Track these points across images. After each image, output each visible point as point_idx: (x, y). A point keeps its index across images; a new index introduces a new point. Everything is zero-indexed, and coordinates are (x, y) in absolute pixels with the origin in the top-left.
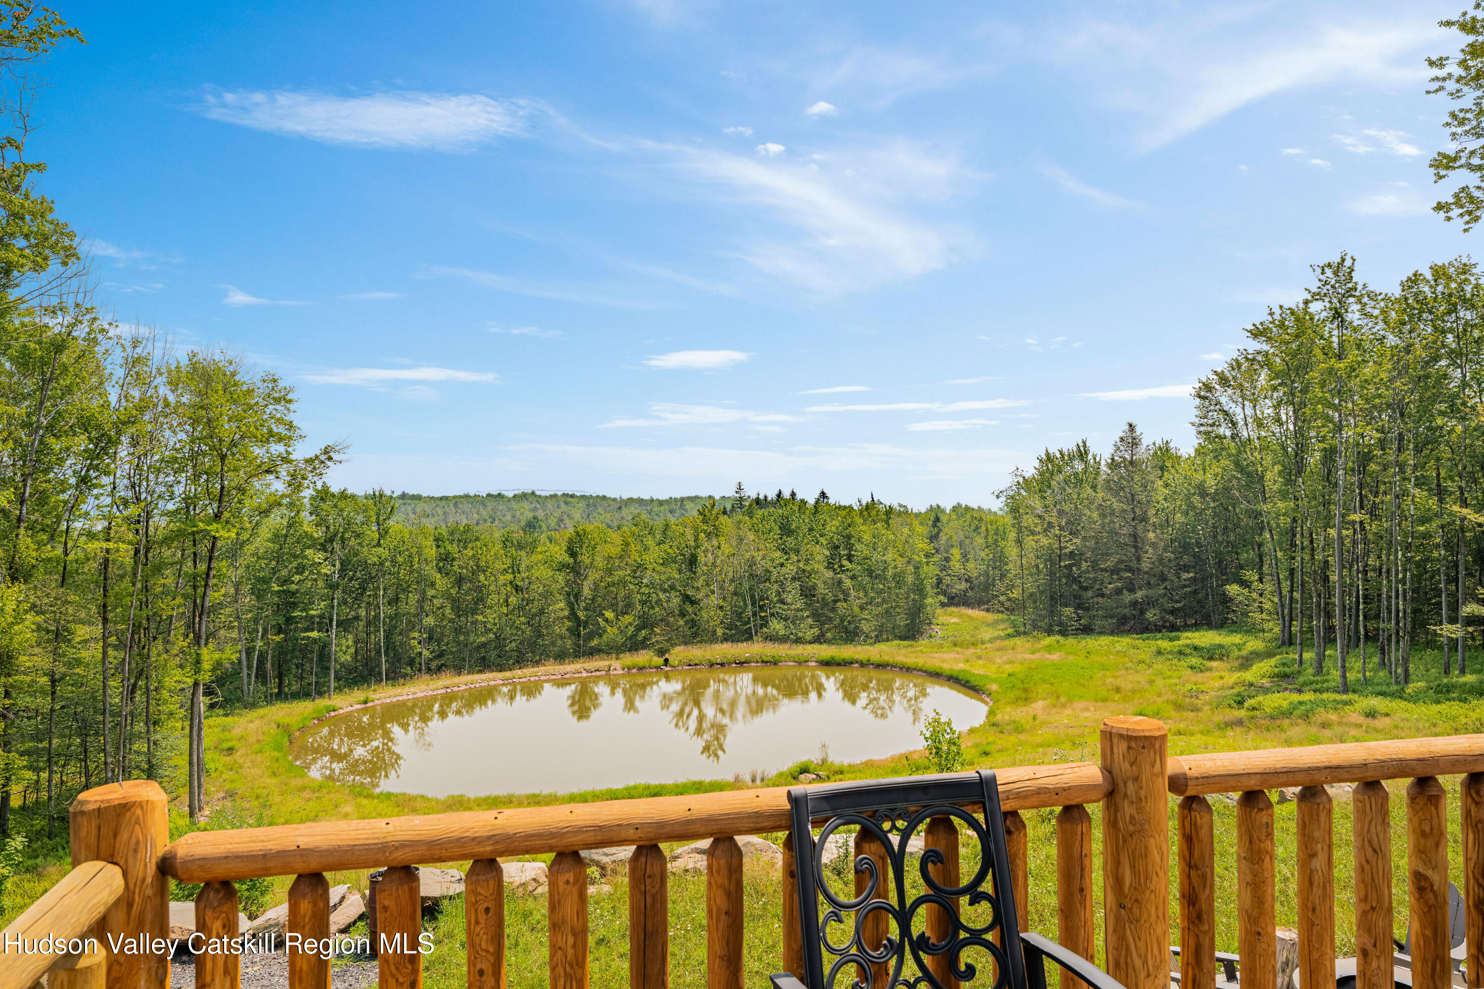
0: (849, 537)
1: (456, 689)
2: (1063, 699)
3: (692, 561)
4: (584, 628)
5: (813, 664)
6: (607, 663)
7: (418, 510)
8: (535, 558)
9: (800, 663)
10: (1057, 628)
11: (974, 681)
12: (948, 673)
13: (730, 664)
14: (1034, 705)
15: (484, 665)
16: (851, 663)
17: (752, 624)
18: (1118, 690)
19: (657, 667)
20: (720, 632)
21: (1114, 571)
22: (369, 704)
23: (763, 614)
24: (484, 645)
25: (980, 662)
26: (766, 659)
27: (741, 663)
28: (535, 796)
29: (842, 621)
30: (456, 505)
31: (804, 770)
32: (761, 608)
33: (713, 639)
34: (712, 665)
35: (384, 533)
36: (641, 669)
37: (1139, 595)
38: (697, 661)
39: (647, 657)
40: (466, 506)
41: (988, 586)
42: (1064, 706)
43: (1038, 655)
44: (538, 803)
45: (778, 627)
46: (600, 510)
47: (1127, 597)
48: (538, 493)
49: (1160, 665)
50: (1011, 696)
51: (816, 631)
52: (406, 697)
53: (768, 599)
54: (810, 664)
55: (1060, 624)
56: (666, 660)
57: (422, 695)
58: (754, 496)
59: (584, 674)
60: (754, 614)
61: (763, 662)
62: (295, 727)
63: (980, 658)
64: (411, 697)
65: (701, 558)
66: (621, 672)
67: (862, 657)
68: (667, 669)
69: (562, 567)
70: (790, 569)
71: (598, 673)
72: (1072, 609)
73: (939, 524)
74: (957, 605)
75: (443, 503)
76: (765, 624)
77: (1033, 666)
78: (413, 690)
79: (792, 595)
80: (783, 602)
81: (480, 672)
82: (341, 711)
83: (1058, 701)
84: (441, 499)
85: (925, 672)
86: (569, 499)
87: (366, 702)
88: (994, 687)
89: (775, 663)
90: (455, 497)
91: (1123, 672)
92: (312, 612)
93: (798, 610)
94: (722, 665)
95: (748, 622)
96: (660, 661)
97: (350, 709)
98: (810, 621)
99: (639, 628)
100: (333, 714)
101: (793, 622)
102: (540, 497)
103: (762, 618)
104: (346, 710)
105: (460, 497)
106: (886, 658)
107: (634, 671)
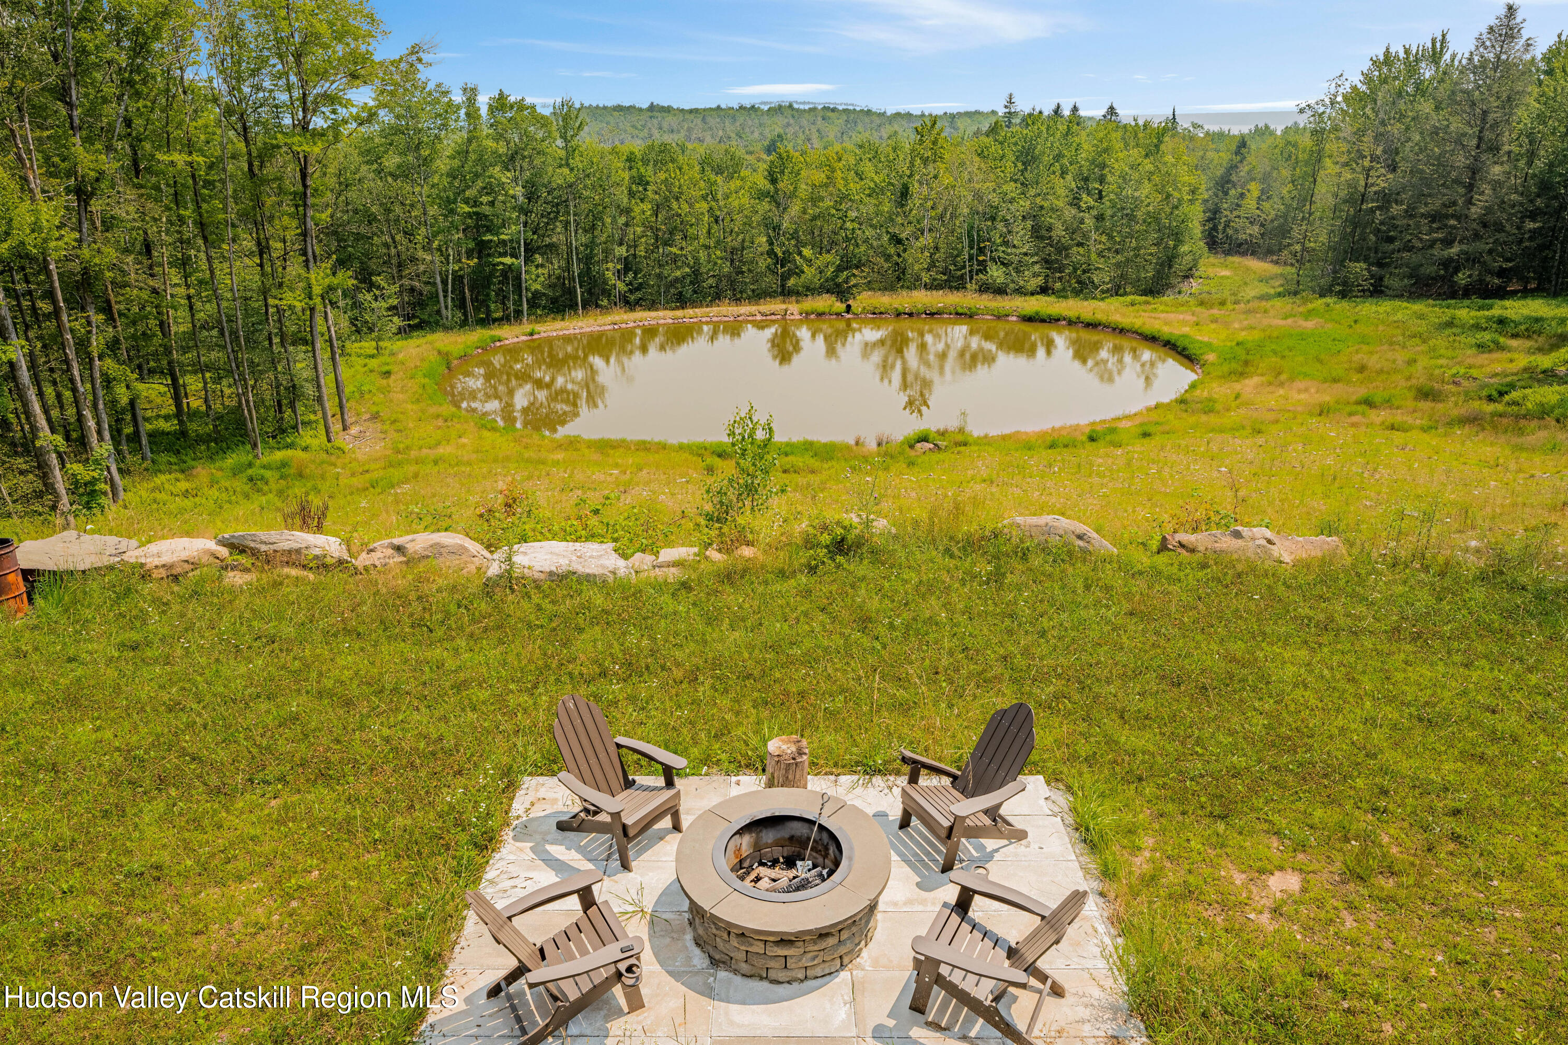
0: (1103, 166)
1: (624, 326)
2: (1283, 377)
3: (905, 193)
4: (782, 266)
5: (1014, 319)
6: (784, 306)
7: (665, 125)
8: (735, 184)
9: (999, 317)
10: (1338, 288)
11: (1193, 350)
12: (1166, 338)
13: (919, 314)
14: (1247, 381)
15: (682, 301)
16: (1058, 320)
17: (968, 269)
18: (1362, 369)
19: (838, 314)
20: (926, 278)
21: (1434, 217)
22: (535, 337)
23: (981, 258)
24: (677, 280)
25: (1213, 326)
26: (960, 311)
27: (932, 314)
28: (644, 442)
29: (1075, 270)
30: (704, 119)
31: (924, 439)
32: (981, 251)
33: (915, 284)
34: (899, 315)
35: (570, 151)
36: (820, 315)
37: (1454, 250)
38: (882, 310)
39: (829, 302)
40: (713, 121)
41: (1284, 231)
42: (1282, 384)
43: (1290, 321)
44: (648, 450)
45: (995, 274)
46: (860, 128)
47: (1438, 252)
48: (796, 106)
49: (1440, 342)
50: (1226, 368)
51: (1040, 281)
52: (572, 331)
53: (989, 240)
54: (1010, 318)
55: (1345, 283)
56: (849, 307)
57: (588, 330)
58: (1027, 110)
59: (759, 317)
60: (971, 259)
61: (957, 314)
62: (455, 355)
63: (1215, 321)
64: (577, 331)
65: (915, 188)
66: (798, 317)
67: (1072, 314)
68: (849, 316)
69: (762, 195)
70: (1024, 205)
71: (773, 317)
72: (1364, 266)
73: (1243, 150)
74: (1244, 254)
75: (692, 116)
76: (983, 269)
77: (1275, 334)
78: (580, 324)
79: (1021, 237)
80: (1006, 243)
81: (677, 308)
82: (507, 342)
83: (1277, 378)
84: (691, 111)
85: (1140, 334)
86: (830, 114)
87: (531, 334)
88: (1211, 357)
89: (971, 317)
90: (704, 110)
91: (1386, 347)
92: (503, 237)
93: (1026, 254)
94: (911, 315)
95: (964, 267)
96: (841, 307)
97: (516, 340)
98: (1037, 268)
99: (839, 269)
100: (498, 344)
101: (1018, 271)
102: (798, 110)
103: (980, 263)
104: (511, 341)
105: (711, 109)
106: (1100, 317)
107: (813, 316)
